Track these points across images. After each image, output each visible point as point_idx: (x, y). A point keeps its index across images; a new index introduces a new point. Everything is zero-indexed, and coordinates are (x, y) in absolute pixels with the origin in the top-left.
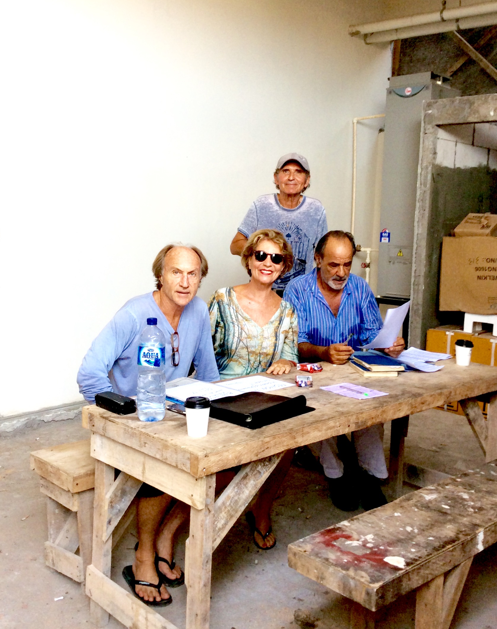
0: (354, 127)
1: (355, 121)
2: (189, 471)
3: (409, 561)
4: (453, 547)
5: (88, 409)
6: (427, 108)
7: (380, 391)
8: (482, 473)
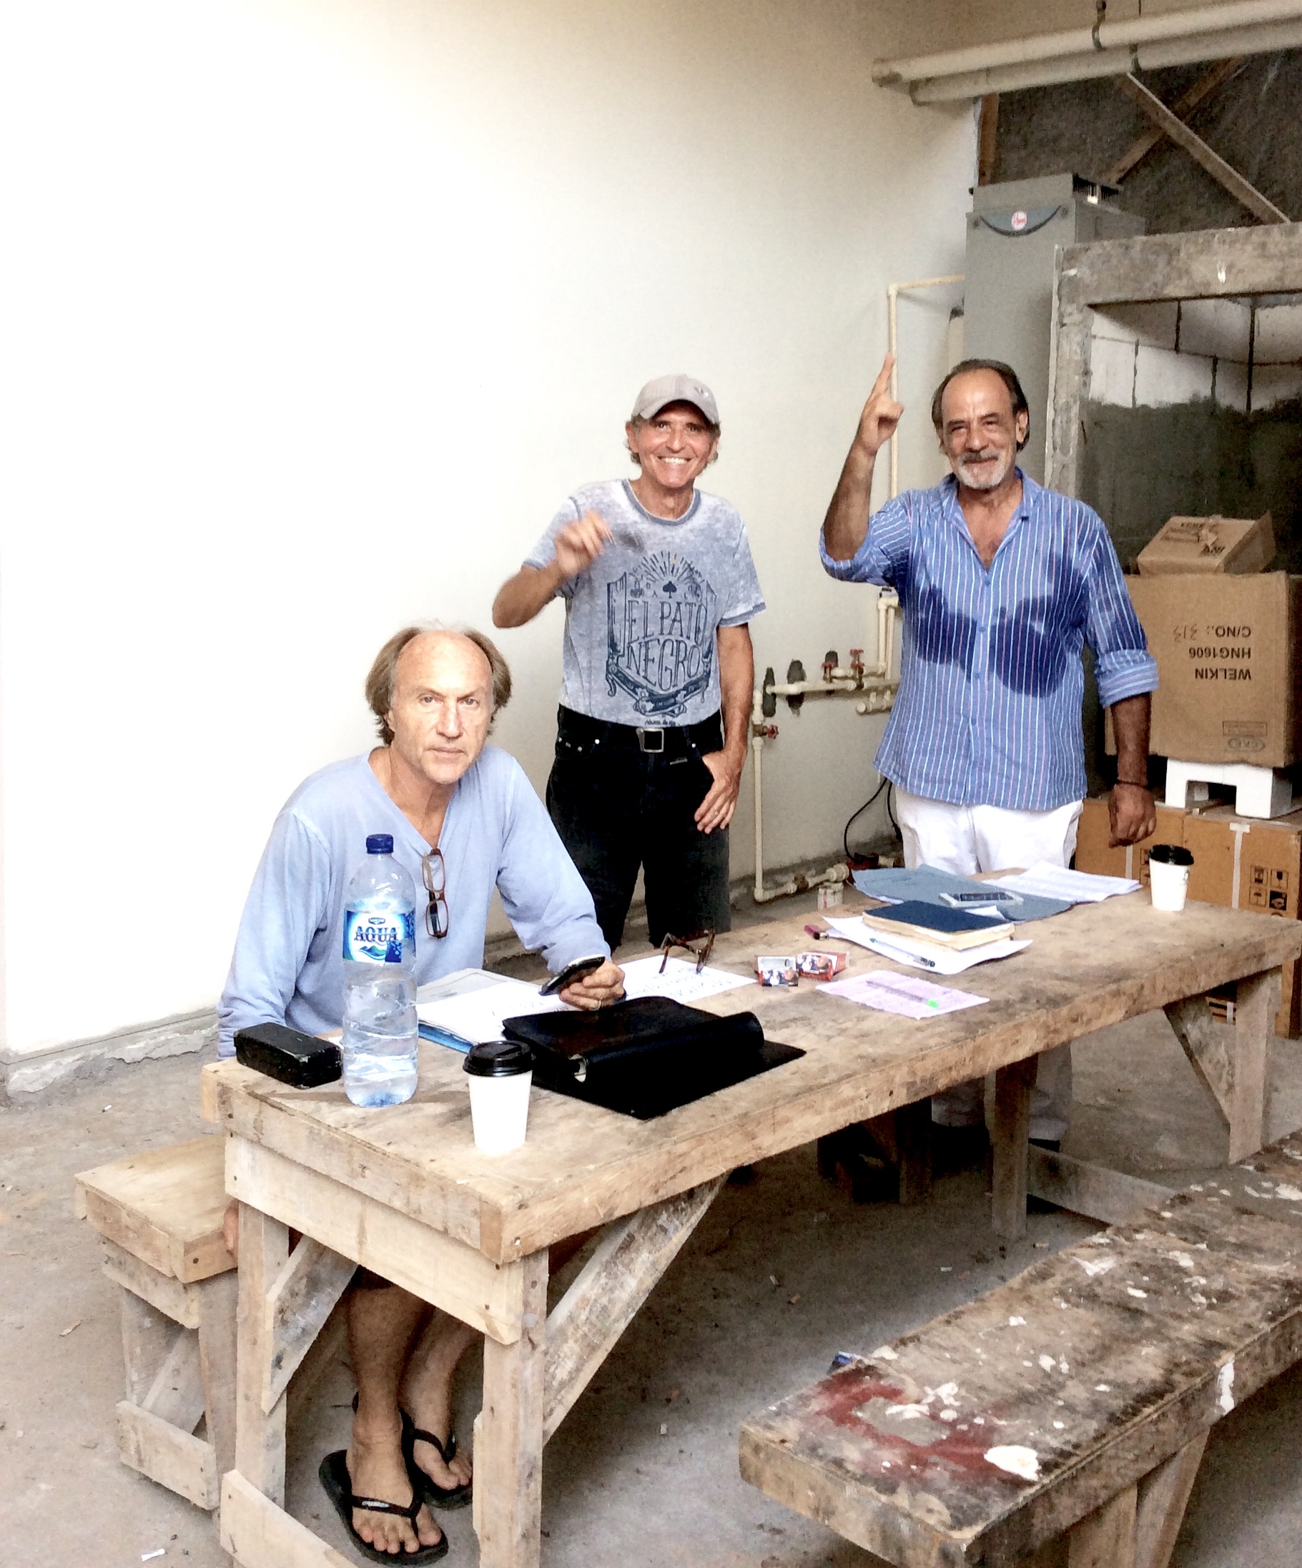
0: (889, 305)
1: (893, 292)
2: (477, 1245)
3: (1049, 1457)
4: (1159, 1412)
5: (216, 1072)
6: (1066, 264)
7: (967, 991)
8: (1225, 1192)
